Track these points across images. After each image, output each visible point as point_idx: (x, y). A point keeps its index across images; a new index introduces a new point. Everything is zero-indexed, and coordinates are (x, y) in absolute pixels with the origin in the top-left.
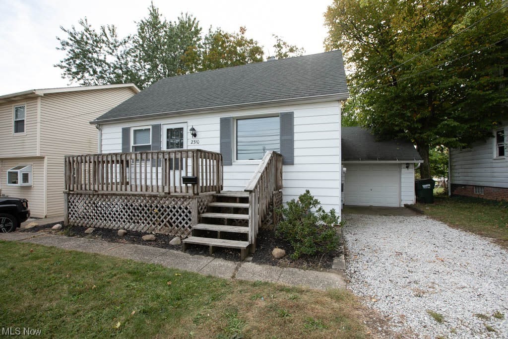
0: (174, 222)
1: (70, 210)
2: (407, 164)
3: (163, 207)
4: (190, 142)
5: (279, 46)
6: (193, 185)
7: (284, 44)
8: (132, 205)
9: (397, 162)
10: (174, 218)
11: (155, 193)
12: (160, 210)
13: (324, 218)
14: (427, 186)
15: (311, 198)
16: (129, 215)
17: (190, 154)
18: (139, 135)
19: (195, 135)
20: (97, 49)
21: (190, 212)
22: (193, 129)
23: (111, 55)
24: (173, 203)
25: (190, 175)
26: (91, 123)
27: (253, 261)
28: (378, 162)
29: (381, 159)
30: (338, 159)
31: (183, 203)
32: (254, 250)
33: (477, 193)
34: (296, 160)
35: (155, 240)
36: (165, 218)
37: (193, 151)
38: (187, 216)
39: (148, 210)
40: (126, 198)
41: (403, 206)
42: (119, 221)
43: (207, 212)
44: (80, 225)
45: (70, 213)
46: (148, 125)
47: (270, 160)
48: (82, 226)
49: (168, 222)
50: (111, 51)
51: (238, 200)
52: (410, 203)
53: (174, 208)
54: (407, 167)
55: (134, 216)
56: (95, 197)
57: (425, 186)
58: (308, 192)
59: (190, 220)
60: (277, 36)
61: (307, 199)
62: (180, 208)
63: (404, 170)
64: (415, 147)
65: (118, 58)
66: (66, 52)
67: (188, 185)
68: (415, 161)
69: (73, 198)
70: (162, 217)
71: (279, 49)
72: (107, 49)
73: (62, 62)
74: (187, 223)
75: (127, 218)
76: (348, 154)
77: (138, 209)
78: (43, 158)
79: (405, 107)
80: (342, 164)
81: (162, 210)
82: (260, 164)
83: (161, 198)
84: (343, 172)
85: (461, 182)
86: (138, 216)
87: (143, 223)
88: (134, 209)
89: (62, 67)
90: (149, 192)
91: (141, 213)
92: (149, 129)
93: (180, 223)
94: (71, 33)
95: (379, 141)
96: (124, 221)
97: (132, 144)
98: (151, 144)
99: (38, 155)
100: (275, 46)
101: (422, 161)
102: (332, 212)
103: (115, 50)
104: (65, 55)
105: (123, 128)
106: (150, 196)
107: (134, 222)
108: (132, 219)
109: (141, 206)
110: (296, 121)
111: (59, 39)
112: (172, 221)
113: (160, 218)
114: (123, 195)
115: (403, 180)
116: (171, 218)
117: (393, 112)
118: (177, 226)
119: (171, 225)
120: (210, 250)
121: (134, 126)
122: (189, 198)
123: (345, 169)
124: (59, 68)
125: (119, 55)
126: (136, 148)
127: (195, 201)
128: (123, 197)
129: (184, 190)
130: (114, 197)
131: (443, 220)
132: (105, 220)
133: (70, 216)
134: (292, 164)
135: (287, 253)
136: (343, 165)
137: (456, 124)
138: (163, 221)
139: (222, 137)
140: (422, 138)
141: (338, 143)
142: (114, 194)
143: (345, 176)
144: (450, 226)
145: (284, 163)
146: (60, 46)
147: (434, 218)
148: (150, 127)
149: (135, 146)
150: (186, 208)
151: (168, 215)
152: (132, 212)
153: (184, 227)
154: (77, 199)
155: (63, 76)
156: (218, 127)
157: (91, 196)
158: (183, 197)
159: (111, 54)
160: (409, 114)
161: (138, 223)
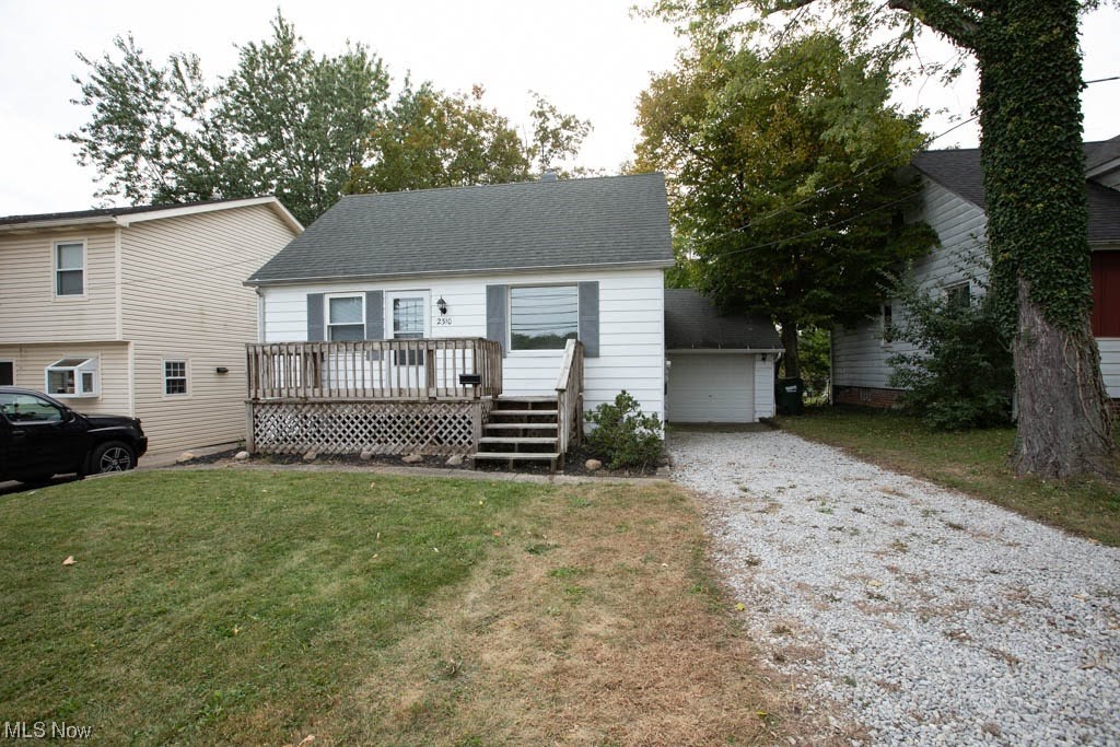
0: (446, 437)
1: (257, 430)
2: (763, 354)
3: (427, 418)
4: (435, 322)
5: (541, 114)
6: (475, 386)
7: (552, 110)
8: (375, 417)
9: (748, 350)
10: (445, 433)
11: (414, 398)
12: (422, 422)
13: (645, 423)
14: (791, 388)
15: (630, 399)
16: (370, 432)
17: (469, 344)
18: (339, 307)
19: (444, 311)
20: (155, 104)
21: (469, 423)
22: (441, 302)
23: (190, 119)
24: (444, 411)
25: (469, 372)
26: (245, 284)
27: (565, 474)
28: (720, 351)
29: (725, 346)
30: (660, 350)
31: (459, 410)
32: (563, 463)
33: (865, 398)
34: (602, 351)
35: (423, 462)
36: (431, 432)
37: (473, 340)
38: (464, 428)
39: (403, 422)
40: (365, 408)
41: (757, 421)
42: (353, 441)
43: (490, 422)
44: (277, 452)
45: (258, 435)
46: (360, 291)
47: (575, 352)
48: (282, 454)
49: (437, 438)
50: (189, 110)
51: (530, 406)
52: (767, 415)
53: (445, 418)
54: (764, 359)
55: (379, 432)
56: (307, 408)
57: (789, 389)
58: (624, 392)
59: (470, 433)
60: (536, 94)
61: (624, 401)
62: (455, 418)
63: (759, 365)
64: (778, 327)
65: (206, 126)
66: (93, 108)
67: (467, 386)
68: (774, 350)
69: (263, 411)
70: (426, 432)
71: (541, 120)
72: (182, 105)
73: (84, 130)
74: (465, 438)
75: (366, 437)
76: (675, 338)
77: (386, 422)
78: (126, 344)
79: (759, 264)
80: (666, 354)
81: (426, 422)
82: (565, 355)
83: (424, 404)
84: (666, 368)
85: (846, 383)
86: (386, 432)
87: (395, 442)
88: (379, 422)
89: (74, 139)
90: (405, 398)
91: (390, 427)
92: (361, 298)
93: (455, 438)
94: (101, 68)
95: (724, 316)
96: (362, 441)
97: (327, 322)
98: (364, 322)
99: (119, 337)
100: (533, 113)
101: (784, 350)
102: (655, 416)
103: (198, 109)
104: (88, 114)
105: (308, 295)
106: (407, 403)
107: (379, 442)
108: (375, 437)
109: (390, 417)
110: (602, 295)
111: (78, 81)
112: (441, 437)
113: (422, 432)
114: (360, 403)
115: (757, 380)
116: (441, 433)
117: (742, 271)
118: (450, 442)
119: (441, 442)
120: (511, 464)
121: (330, 292)
122: (469, 404)
123: (669, 363)
124: (69, 142)
125: (208, 119)
126: (333, 329)
127: (478, 408)
128: (359, 406)
129: (460, 393)
130: (342, 406)
131: (800, 434)
132: (327, 441)
133: (257, 439)
134: (597, 355)
135: (603, 464)
136: (668, 356)
137: (828, 295)
138: (427, 437)
139: (489, 316)
140: (785, 314)
141: (660, 317)
142: (343, 402)
143: (670, 373)
144: (805, 440)
145: (587, 355)
146: (81, 97)
147: (789, 432)
148: (364, 296)
149: (333, 327)
150: (464, 418)
151: (436, 428)
152: (375, 427)
153: (460, 443)
154: (271, 411)
155: (80, 158)
156: (483, 298)
157: (299, 407)
158: (460, 402)
159: (191, 115)
160: (764, 277)
161: (386, 442)
